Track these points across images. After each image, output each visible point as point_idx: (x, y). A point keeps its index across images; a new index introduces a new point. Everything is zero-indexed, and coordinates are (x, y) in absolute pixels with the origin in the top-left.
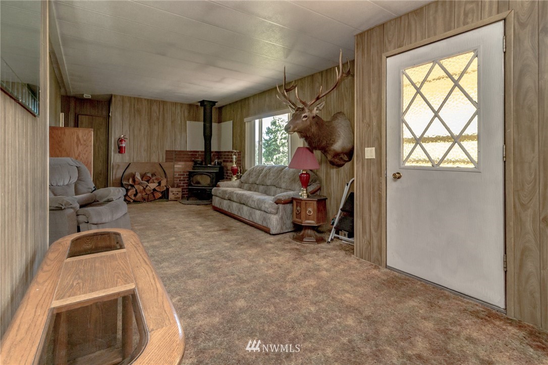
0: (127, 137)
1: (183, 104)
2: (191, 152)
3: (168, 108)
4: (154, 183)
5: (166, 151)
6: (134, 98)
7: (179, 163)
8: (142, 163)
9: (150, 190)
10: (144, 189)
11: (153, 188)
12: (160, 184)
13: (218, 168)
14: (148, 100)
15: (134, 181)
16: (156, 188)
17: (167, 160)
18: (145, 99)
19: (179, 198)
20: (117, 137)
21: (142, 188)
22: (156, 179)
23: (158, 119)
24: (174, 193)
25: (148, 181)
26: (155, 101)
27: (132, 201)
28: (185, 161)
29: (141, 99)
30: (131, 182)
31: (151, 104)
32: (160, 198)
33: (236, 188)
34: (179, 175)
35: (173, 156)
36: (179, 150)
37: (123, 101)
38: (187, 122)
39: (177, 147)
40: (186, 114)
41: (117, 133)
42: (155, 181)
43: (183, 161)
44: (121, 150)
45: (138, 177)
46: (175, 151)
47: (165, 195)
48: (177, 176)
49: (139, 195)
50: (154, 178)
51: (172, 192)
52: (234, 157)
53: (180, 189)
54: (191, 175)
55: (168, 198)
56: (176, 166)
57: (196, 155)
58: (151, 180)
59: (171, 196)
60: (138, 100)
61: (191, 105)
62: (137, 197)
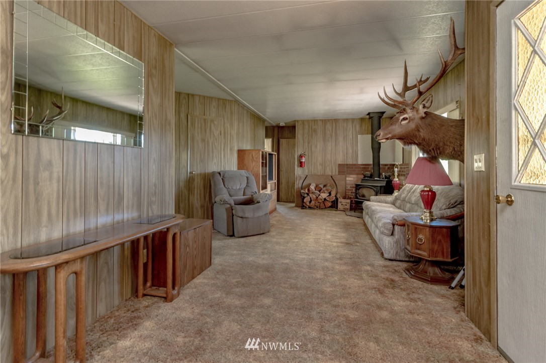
0: (306, 153)
1: (354, 119)
2: (363, 165)
3: (340, 125)
4: (325, 193)
5: (339, 165)
6: (312, 120)
7: (351, 176)
8: (318, 176)
9: (321, 200)
10: (317, 198)
11: (324, 197)
12: (330, 194)
13: (385, 182)
14: (322, 120)
15: (309, 190)
16: (327, 199)
17: (340, 172)
18: (320, 120)
19: (347, 209)
20: (299, 154)
21: (315, 197)
22: (326, 190)
23: (332, 136)
24: (343, 204)
25: (320, 191)
26: (328, 120)
27: (307, 207)
28: (357, 174)
29: (317, 120)
30: (306, 191)
31: (325, 123)
32: (330, 207)
33: (389, 203)
34: (351, 187)
35: (345, 169)
36: (351, 163)
37: (303, 124)
38: (359, 136)
39: (349, 160)
40: (358, 128)
41: (299, 151)
42: (325, 191)
43: (354, 174)
44: (301, 164)
45: (312, 187)
46: (347, 165)
47: (334, 205)
48: (349, 188)
49: (313, 202)
50: (324, 189)
51: (341, 202)
52: (396, 170)
53: (349, 201)
54: (358, 187)
55: (337, 208)
56: (347, 179)
57: (368, 168)
58: (322, 191)
59: (340, 206)
60: (315, 121)
61: (362, 119)
62: (312, 203)
